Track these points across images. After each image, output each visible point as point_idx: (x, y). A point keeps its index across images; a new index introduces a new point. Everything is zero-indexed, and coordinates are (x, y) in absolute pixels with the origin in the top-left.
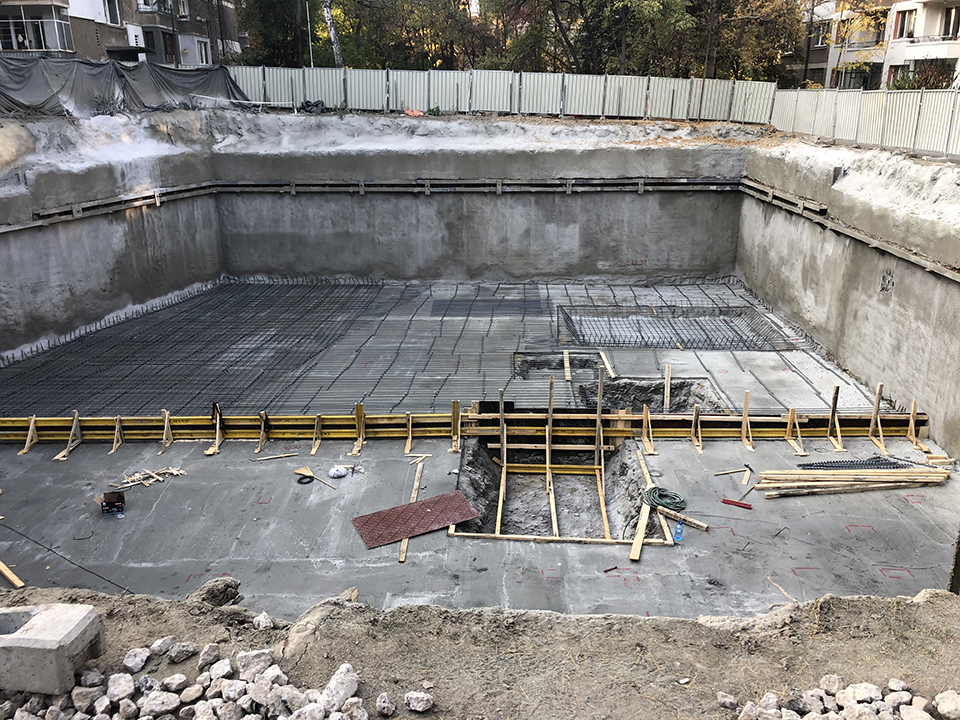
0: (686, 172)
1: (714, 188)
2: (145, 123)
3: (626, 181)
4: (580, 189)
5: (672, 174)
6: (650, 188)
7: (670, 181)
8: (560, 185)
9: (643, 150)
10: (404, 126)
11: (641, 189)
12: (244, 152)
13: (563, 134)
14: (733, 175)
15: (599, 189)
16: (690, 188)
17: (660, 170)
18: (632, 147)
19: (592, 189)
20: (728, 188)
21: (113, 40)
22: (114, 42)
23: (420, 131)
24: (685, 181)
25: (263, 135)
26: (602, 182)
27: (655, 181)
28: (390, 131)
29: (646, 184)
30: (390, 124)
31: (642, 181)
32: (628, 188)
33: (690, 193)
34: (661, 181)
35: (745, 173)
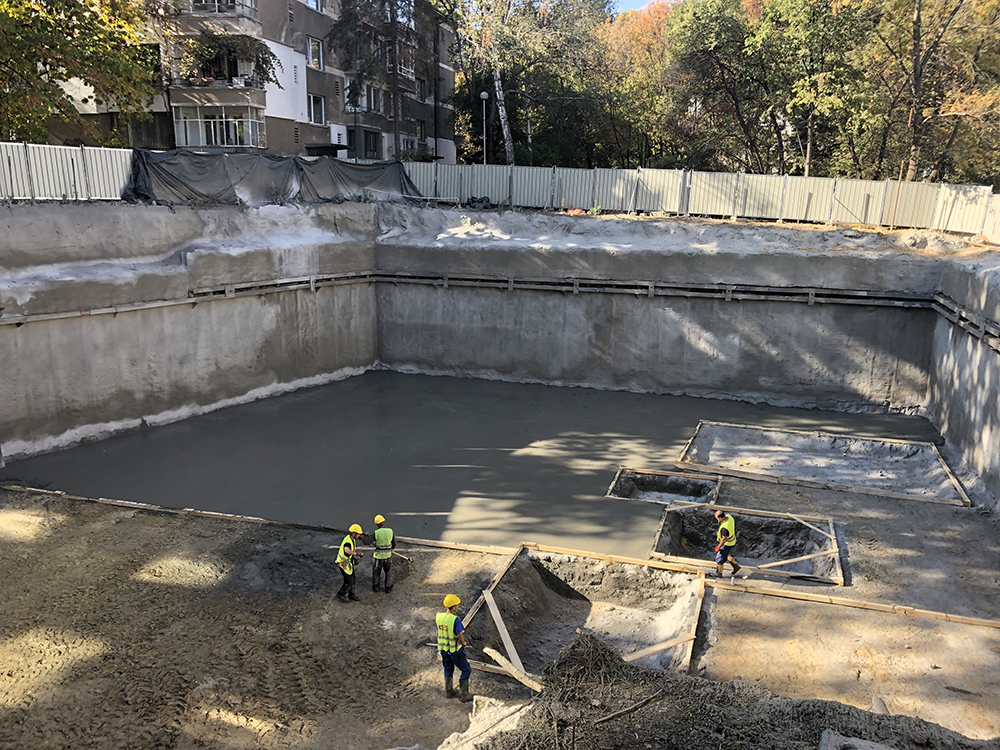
0: (866, 284)
1: (900, 304)
2: (313, 212)
3: (795, 291)
4: (741, 296)
5: (850, 285)
6: (822, 300)
7: (845, 293)
8: (720, 291)
9: (815, 258)
10: (560, 223)
11: (812, 299)
12: (404, 244)
13: (728, 237)
14: (925, 290)
15: (763, 297)
16: (870, 302)
17: (836, 280)
18: (803, 254)
19: (755, 297)
20: (917, 305)
21: (314, 138)
22: (315, 140)
23: (577, 229)
24: (865, 294)
25: (426, 229)
26: (766, 289)
27: (829, 292)
28: (546, 229)
29: (817, 295)
30: (547, 221)
31: (812, 291)
32: (795, 299)
33: (871, 309)
34: (835, 292)
35: (940, 289)
